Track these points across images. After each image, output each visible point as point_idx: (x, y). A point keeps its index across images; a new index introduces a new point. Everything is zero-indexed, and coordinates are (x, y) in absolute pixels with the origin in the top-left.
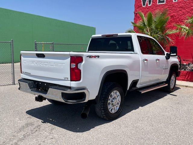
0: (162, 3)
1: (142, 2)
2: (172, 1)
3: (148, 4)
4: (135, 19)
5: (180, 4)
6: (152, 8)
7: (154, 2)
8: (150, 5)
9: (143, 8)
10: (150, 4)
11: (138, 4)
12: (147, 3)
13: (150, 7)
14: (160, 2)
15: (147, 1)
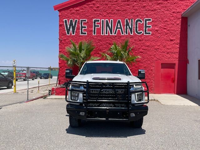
0: (84, 35)
1: (66, 31)
2: (92, 34)
3: (72, 33)
4: (60, 45)
5: (98, 37)
6: (76, 37)
7: (77, 33)
9: (68, 36)
10: (73, 34)
11: (63, 32)
13: (74, 36)
14: (82, 33)
15: (71, 31)
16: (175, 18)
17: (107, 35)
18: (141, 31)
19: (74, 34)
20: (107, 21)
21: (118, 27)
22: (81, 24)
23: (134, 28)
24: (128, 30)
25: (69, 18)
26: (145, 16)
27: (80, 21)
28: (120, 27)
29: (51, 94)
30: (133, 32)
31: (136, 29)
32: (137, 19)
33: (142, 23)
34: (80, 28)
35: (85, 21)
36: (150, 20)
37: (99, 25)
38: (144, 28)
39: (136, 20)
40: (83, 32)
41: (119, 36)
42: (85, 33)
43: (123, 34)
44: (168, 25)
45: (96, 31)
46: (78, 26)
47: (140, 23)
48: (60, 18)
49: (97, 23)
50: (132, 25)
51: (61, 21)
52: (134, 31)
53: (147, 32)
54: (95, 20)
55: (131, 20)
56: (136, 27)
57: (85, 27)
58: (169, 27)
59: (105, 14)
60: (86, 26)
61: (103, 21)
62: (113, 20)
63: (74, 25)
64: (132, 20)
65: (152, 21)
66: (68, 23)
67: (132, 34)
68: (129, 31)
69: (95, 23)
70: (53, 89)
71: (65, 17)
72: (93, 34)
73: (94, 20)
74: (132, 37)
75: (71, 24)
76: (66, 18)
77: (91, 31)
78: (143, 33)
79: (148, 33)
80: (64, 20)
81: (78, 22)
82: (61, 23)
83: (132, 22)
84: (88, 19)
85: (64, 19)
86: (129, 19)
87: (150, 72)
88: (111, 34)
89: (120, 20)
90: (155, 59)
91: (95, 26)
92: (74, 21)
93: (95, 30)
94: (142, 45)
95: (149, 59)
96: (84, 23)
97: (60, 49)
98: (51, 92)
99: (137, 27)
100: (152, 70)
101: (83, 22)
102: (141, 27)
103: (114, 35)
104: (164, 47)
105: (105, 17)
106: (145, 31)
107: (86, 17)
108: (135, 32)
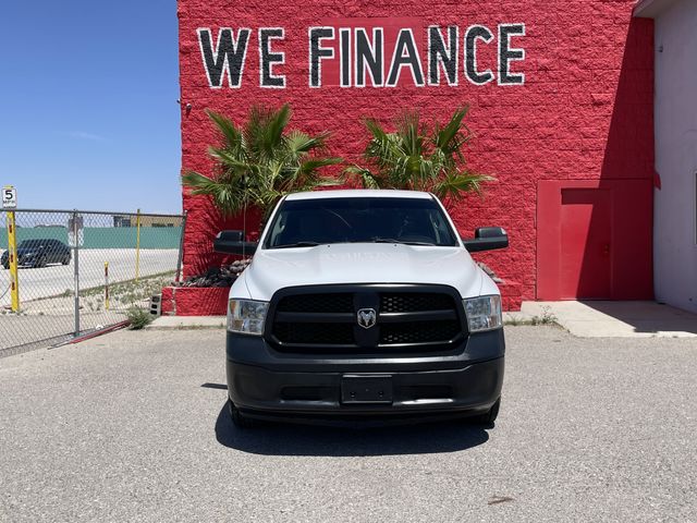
0: (275, 87)
1: (208, 73)
2: (307, 85)
3: (230, 81)
4: (184, 125)
5: (330, 94)
6: (245, 97)
7: (248, 80)
8: (235, 87)
9: (213, 92)
10: (235, 82)
11: (195, 77)
12: (226, 78)
13: (238, 91)
14: (268, 80)
15: (226, 73)
16: (607, 22)
17: (364, 85)
18: (489, 71)
19: (239, 86)
20: (360, 33)
21: (403, 56)
22: (265, 45)
23: (461, 58)
24: (438, 68)
25: (215, 22)
26: (500, 15)
27: (260, 33)
28: (408, 56)
29: (158, 310)
30: (457, 77)
31: (468, 63)
32: (473, 26)
33: (489, 41)
34: (261, 61)
35: (278, 33)
36: (519, 29)
37: (332, 49)
38: (499, 61)
39: (470, 28)
40: (271, 76)
41: (406, 91)
42: (280, 82)
43: (420, 81)
44: (585, 46)
45: (320, 71)
46: (253, 53)
47: (484, 39)
48: (181, 22)
49: (325, 43)
50: (453, 48)
51: (186, 33)
52: (461, 71)
53: (508, 74)
54: (318, 31)
55: (449, 30)
56: (470, 57)
57: (279, 58)
58: (589, 56)
59: (353, 9)
60: (283, 53)
61: (345, 34)
62: (382, 29)
63: (235, 49)
64: (453, 30)
65: (528, 35)
66: (215, 40)
67: (455, 84)
68: (442, 71)
69: (315, 41)
70: (167, 295)
71: (202, 18)
72: (310, 84)
73: (311, 29)
74: (454, 93)
75: (226, 46)
76: (208, 23)
77: (303, 71)
78: (495, 81)
79: (514, 78)
80: (198, 31)
81: (252, 38)
82: (186, 43)
83: (453, 36)
84: (287, 27)
85: (197, 26)
86: (443, 27)
87: (522, 220)
88: (378, 81)
89: (410, 30)
90: (540, 173)
91: (316, 53)
92: (235, 35)
93: (315, 68)
94: (491, 122)
95: (519, 175)
96: (276, 43)
97: (184, 141)
98: (159, 304)
99: (472, 58)
100: (527, 215)
101: (269, 38)
102: (487, 58)
103: (387, 85)
104: (573, 127)
105: (351, 18)
106: (503, 71)
107: (282, 19)
108: (466, 73)
